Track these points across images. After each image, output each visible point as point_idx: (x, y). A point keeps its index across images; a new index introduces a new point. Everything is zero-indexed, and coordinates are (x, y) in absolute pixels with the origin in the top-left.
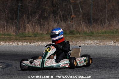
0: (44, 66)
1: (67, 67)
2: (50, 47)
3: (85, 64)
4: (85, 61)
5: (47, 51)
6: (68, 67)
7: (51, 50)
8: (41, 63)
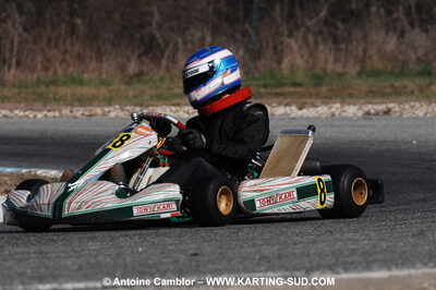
0: (66, 213)
1: (163, 216)
2: (130, 130)
3: (311, 204)
4: (304, 192)
5: (110, 146)
6: (168, 215)
7: (126, 143)
8: (53, 200)
